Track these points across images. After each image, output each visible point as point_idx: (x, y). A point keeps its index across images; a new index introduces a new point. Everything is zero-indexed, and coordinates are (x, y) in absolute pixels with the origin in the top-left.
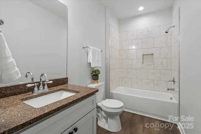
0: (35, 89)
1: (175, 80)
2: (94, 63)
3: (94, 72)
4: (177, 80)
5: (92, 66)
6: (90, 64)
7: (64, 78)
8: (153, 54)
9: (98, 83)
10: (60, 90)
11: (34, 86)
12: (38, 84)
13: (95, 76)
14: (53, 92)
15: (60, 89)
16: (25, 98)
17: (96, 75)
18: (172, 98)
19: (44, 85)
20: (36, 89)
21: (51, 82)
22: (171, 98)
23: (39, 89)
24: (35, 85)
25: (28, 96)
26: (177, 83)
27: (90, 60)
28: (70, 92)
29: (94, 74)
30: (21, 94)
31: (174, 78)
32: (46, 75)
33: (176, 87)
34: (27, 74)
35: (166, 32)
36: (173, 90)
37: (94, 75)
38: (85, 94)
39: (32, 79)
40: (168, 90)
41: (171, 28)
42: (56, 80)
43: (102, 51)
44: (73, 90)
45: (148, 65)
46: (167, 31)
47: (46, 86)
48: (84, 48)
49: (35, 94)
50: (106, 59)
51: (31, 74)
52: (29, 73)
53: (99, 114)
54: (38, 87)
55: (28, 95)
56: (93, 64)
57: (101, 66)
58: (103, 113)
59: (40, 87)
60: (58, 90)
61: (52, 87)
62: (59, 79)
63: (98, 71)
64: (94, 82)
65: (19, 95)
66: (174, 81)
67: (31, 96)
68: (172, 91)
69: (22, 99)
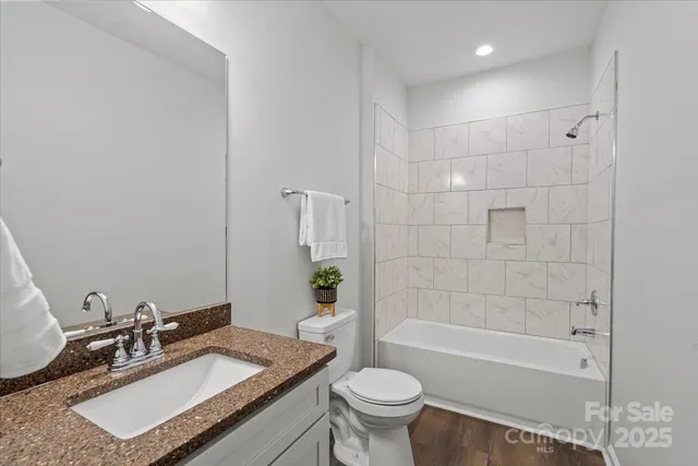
0: (118, 353)
1: (597, 301)
2: (321, 248)
3: (321, 276)
4: (603, 300)
5: (315, 258)
6: (307, 249)
7: (216, 308)
8: (523, 209)
9: (334, 315)
10: (205, 351)
11: (114, 348)
12: (127, 337)
13: (325, 290)
14: (179, 363)
15: (203, 350)
16: (85, 393)
17: (328, 288)
18: (585, 360)
19: (147, 340)
20: (120, 353)
21: (173, 325)
22: (584, 363)
23: (130, 356)
24: (116, 343)
25: (93, 383)
26: (603, 312)
27: (308, 235)
28: (239, 358)
29: (321, 283)
30: (69, 374)
31: (593, 293)
32: (153, 306)
33: (600, 322)
34: (89, 299)
35: (568, 135)
36: (590, 332)
37: (320, 288)
38: (291, 374)
39: (107, 314)
40: (574, 333)
41: (587, 120)
42: (188, 315)
43: (347, 202)
44: (248, 355)
45: (507, 246)
46: (572, 130)
47: (155, 342)
48: (285, 195)
49: (116, 375)
50: (362, 226)
51: (104, 297)
52: (95, 293)
53: (340, 421)
54: (128, 346)
55: (94, 377)
56: (317, 251)
57: (345, 255)
58: (353, 418)
59: (135, 347)
60: (199, 354)
61: (177, 340)
62: (199, 312)
63: (336, 273)
64: (321, 311)
65: (61, 380)
66: (594, 305)
67: (103, 381)
68: (588, 338)
69: (71, 397)
